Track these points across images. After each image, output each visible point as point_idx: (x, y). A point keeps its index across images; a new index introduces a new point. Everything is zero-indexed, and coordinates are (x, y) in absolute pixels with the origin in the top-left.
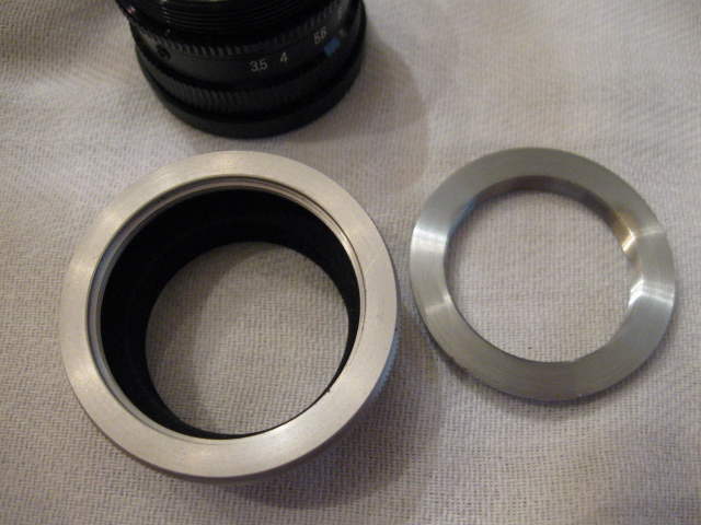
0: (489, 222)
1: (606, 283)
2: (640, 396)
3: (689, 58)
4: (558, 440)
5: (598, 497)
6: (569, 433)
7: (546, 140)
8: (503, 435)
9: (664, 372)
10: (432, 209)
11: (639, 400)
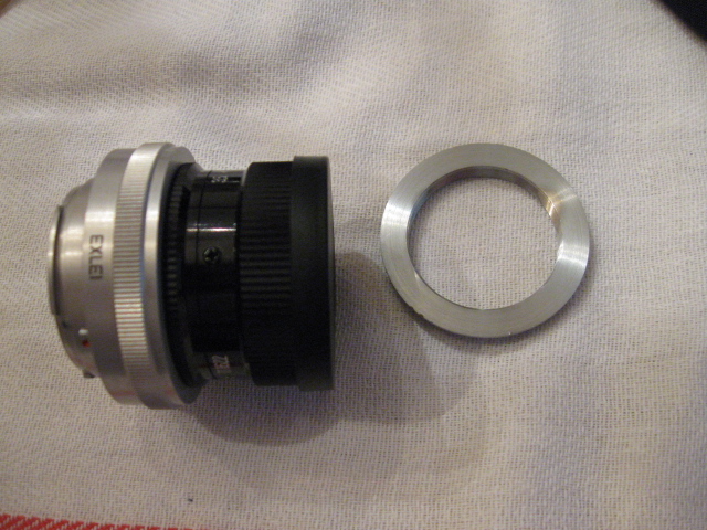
0: (446, 204)
1: (537, 249)
2: (558, 334)
3: (617, 63)
4: (492, 369)
5: (518, 411)
6: (501, 364)
7: (494, 138)
8: (451, 367)
9: (580, 316)
10: (401, 191)
11: (558, 338)
